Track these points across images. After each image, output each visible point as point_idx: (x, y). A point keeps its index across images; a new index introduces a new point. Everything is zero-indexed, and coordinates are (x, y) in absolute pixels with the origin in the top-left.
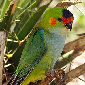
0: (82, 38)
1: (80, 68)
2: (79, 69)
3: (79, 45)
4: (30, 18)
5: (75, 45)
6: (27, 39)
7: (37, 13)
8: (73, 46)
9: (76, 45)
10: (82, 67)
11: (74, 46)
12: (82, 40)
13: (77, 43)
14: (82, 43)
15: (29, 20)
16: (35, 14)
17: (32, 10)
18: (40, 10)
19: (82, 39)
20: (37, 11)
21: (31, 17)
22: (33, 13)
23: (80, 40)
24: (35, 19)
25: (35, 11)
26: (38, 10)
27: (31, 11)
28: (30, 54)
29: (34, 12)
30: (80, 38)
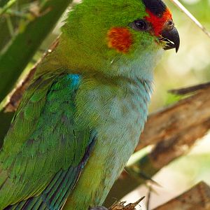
0: (188, 102)
1: (184, 202)
2: (179, 203)
3: (177, 124)
4: (13, 39)
5: (164, 125)
6: (7, 105)
7: (37, 19)
8: (158, 128)
9: (170, 123)
10: (190, 197)
11: (162, 129)
12: (187, 109)
13: (173, 117)
14: (189, 117)
15: (10, 43)
16: (31, 23)
17: (19, 10)
18: (48, 10)
19: (187, 106)
20: (37, 13)
21: (19, 35)
22: (25, 19)
23: (181, 108)
24: (30, 42)
25: (32, 13)
26: (41, 12)
27: (17, 13)
28: (38, 153)
29: (29, 16)
30: (180, 101)
